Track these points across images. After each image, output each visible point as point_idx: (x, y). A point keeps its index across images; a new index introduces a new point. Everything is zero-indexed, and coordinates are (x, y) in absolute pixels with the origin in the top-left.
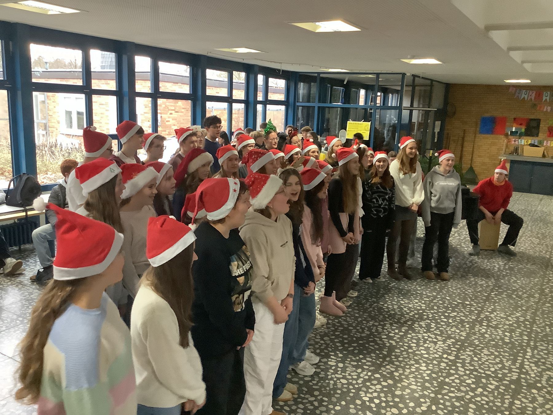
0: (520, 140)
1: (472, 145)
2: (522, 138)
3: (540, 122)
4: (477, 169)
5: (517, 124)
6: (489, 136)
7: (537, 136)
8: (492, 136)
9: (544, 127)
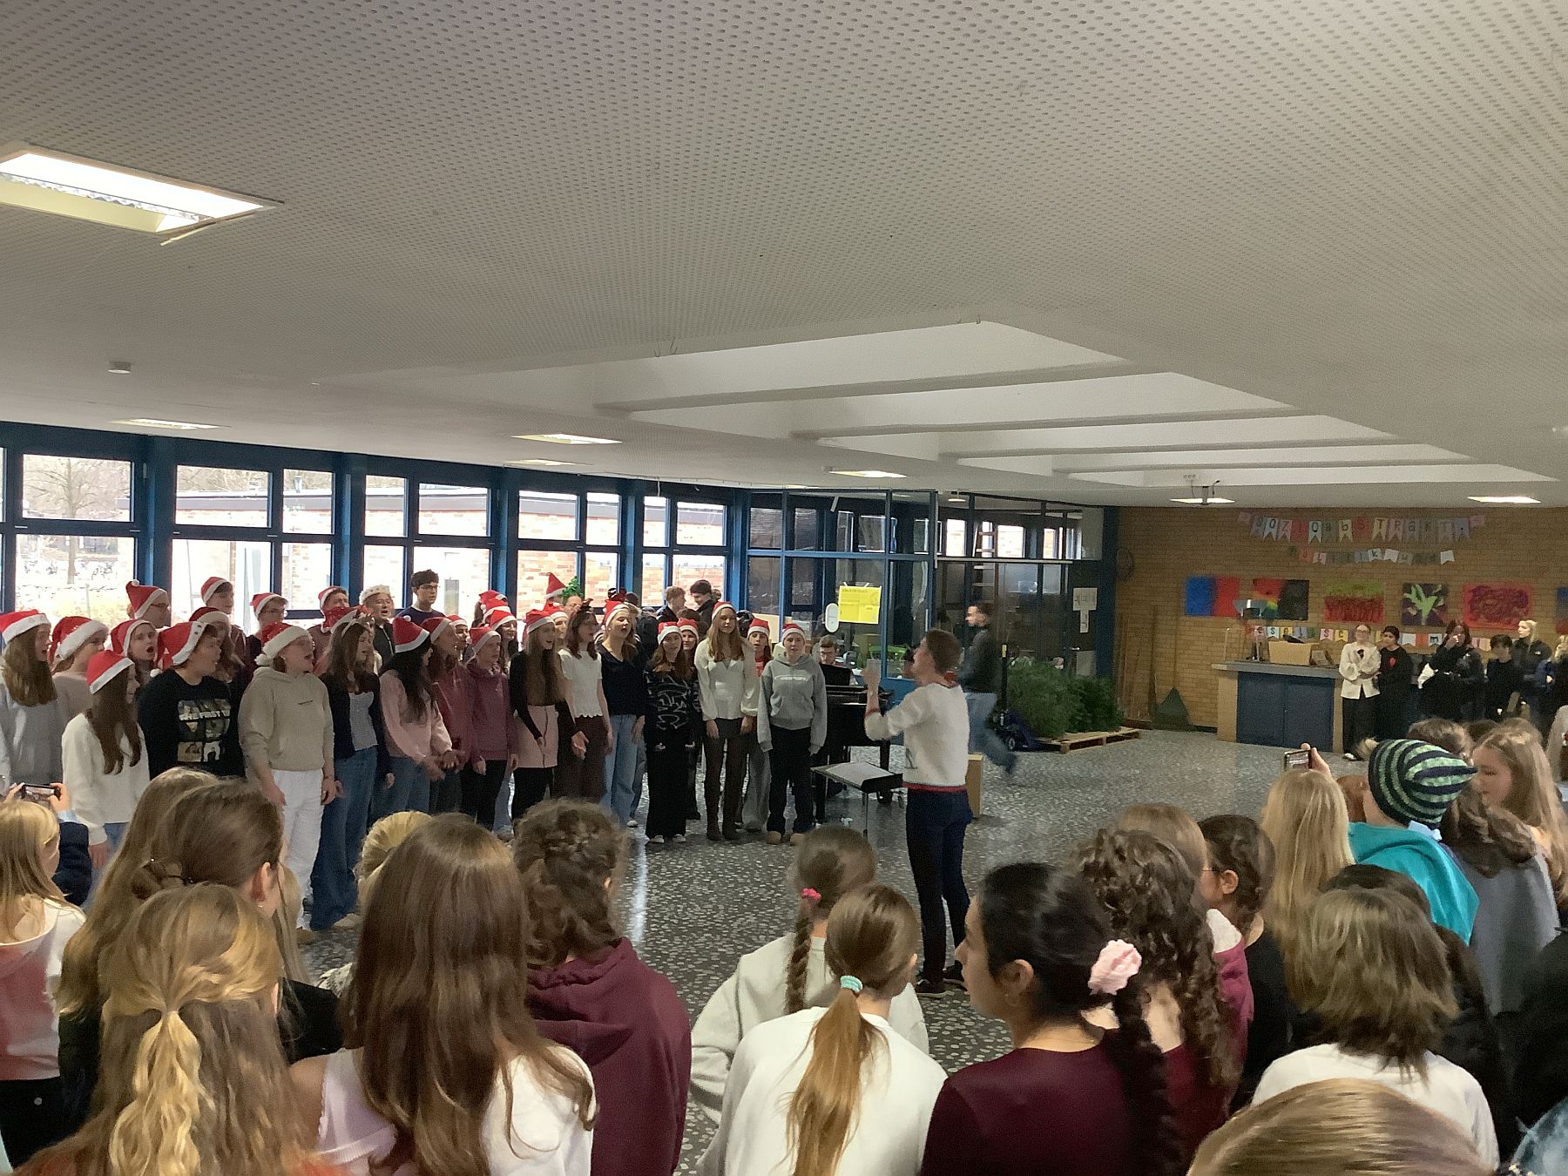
0: (1269, 628)
1: (1173, 642)
2: (1274, 623)
3: (1307, 587)
4: (1188, 695)
5: (1261, 593)
6: (1203, 619)
7: (1305, 618)
8: (1212, 619)
9: (1316, 599)
